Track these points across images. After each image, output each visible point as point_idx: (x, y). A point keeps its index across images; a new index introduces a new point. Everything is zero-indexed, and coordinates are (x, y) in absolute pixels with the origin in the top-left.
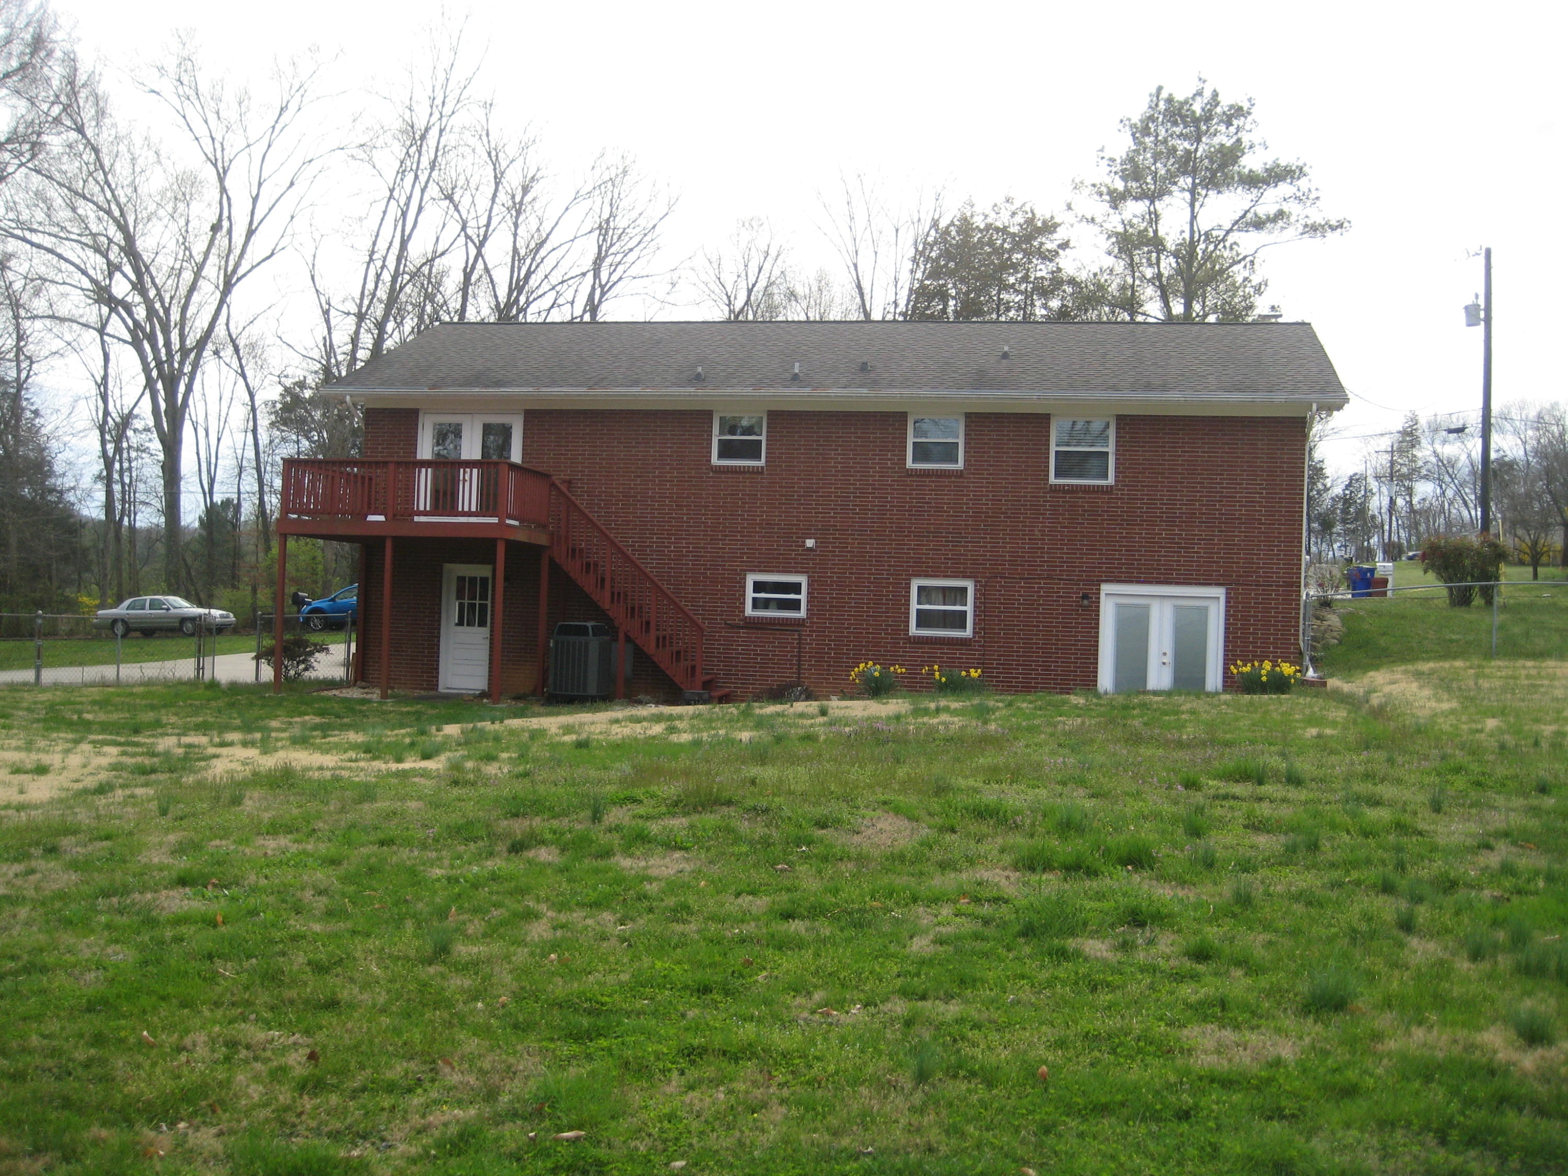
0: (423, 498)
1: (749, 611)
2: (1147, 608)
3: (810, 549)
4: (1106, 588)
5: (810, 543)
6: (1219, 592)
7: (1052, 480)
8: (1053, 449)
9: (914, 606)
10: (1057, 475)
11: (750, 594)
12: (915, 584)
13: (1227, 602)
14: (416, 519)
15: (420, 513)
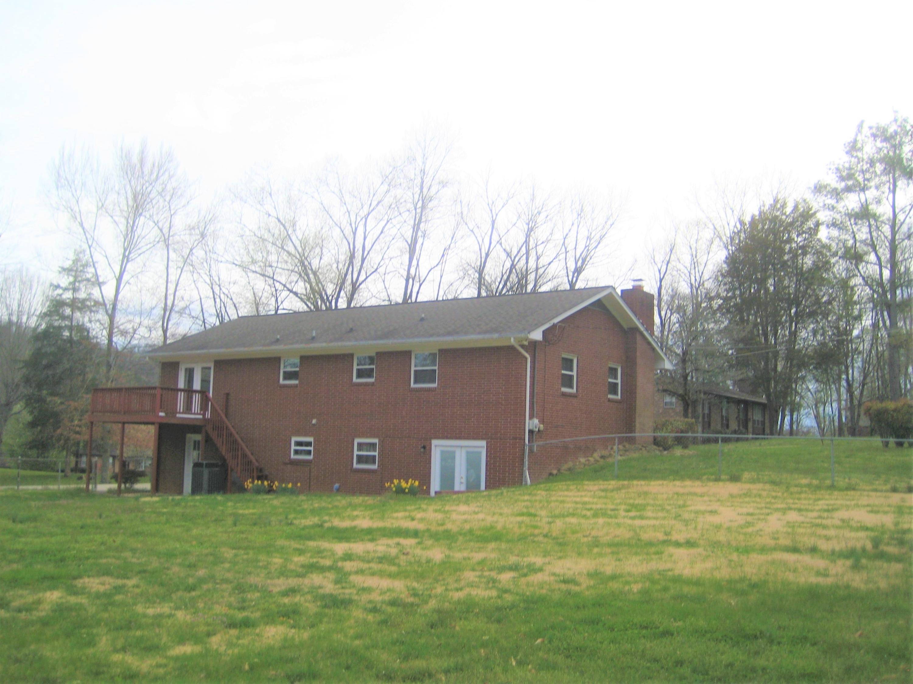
0: (181, 405)
1: (292, 456)
2: (454, 452)
3: (314, 425)
4: (434, 442)
5: (314, 421)
6: (483, 443)
7: (412, 385)
8: (413, 369)
9: (356, 453)
10: (416, 382)
11: (293, 447)
12: (357, 441)
13: (487, 449)
14: (178, 415)
15: (180, 413)
